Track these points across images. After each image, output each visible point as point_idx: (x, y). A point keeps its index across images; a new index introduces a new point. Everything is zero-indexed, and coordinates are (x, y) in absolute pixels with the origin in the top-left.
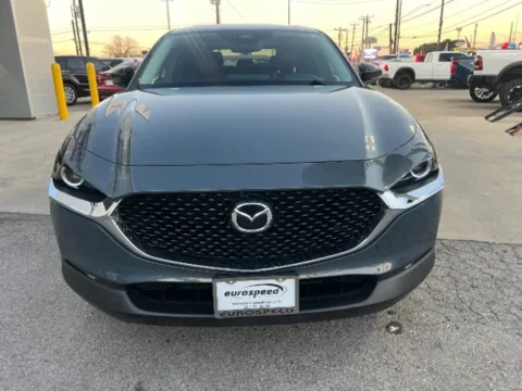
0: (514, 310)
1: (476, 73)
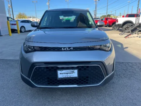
0: (128, 75)
1: (117, 23)
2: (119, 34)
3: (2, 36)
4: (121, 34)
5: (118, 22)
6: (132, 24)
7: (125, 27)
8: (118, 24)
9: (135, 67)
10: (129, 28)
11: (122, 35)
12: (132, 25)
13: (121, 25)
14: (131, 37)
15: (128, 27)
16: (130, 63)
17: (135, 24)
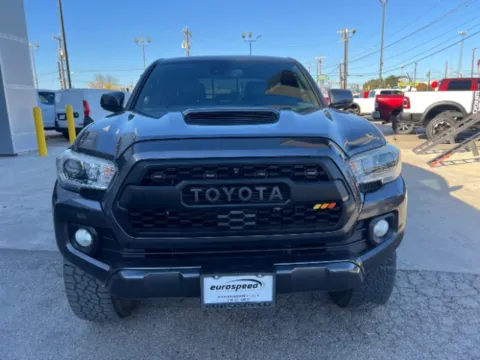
1: (405, 111)
2: (414, 151)
3: (16, 155)
4: (419, 150)
5: (409, 107)
6: (459, 115)
7: (435, 122)
8: (412, 115)
9: (431, 292)
10: (449, 127)
11: (424, 152)
12: (460, 119)
13: (423, 118)
14: (453, 163)
15: (444, 124)
16: (417, 271)
17: (471, 113)
